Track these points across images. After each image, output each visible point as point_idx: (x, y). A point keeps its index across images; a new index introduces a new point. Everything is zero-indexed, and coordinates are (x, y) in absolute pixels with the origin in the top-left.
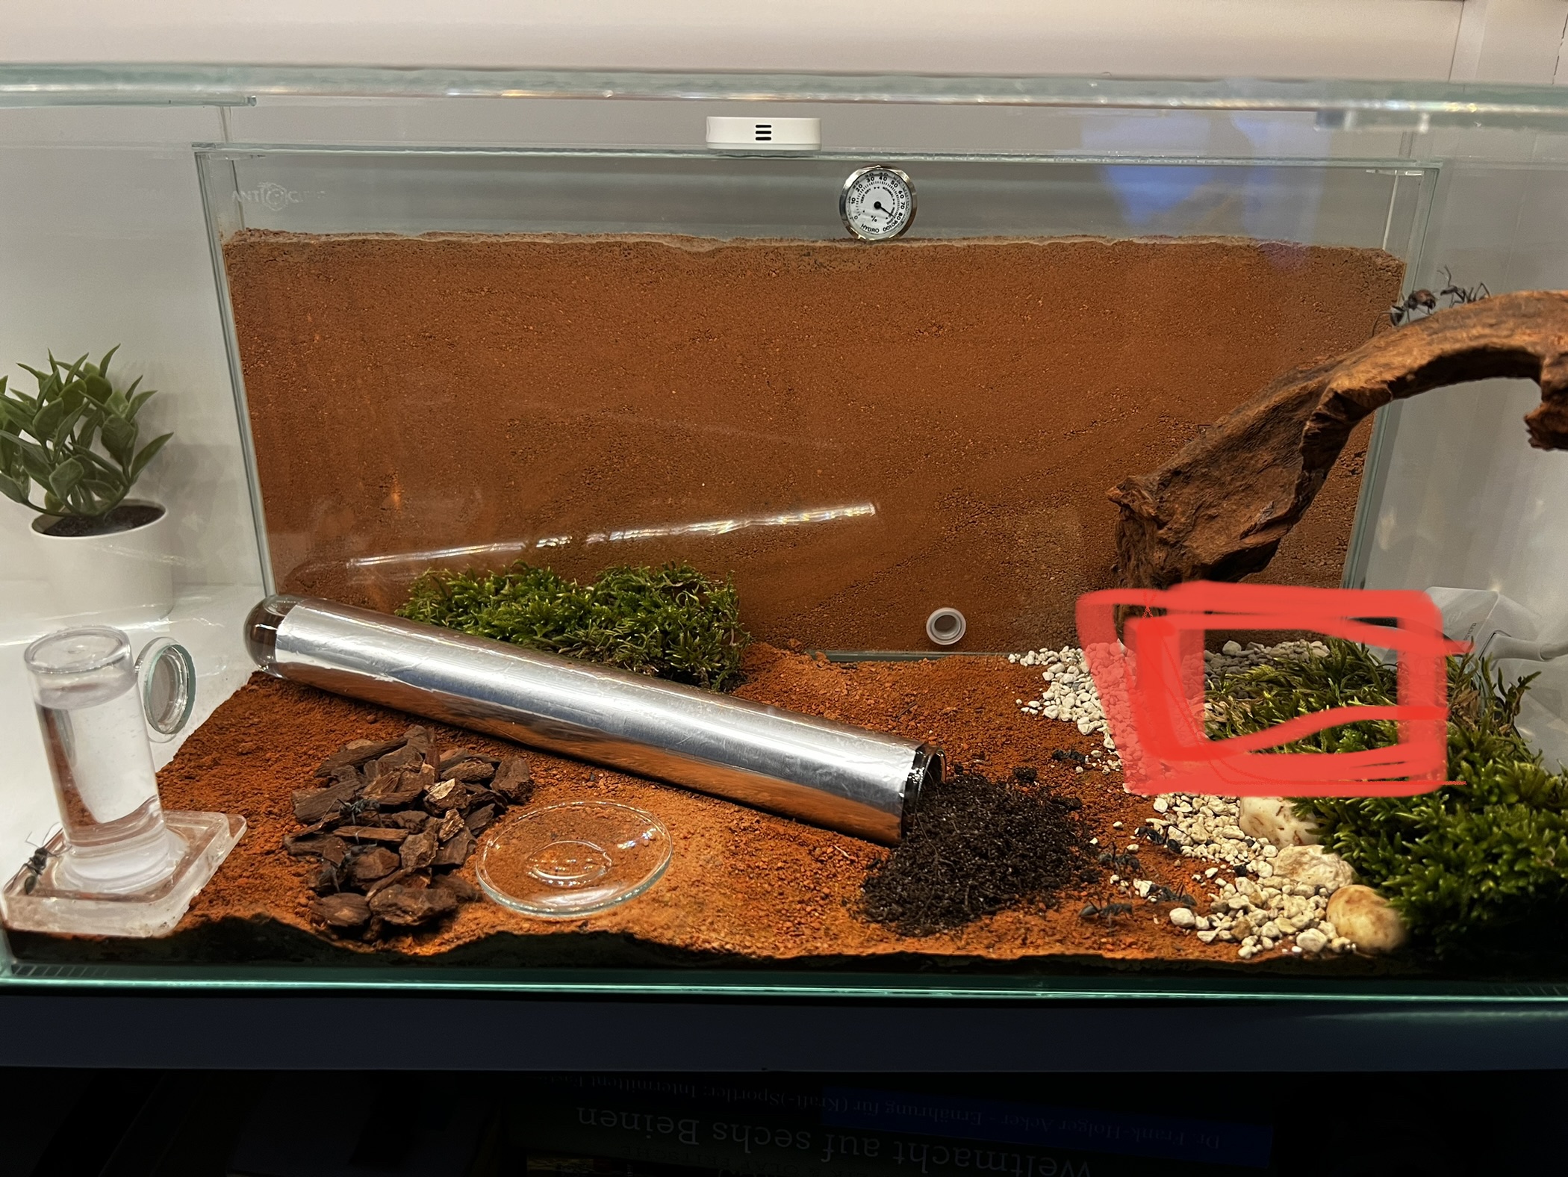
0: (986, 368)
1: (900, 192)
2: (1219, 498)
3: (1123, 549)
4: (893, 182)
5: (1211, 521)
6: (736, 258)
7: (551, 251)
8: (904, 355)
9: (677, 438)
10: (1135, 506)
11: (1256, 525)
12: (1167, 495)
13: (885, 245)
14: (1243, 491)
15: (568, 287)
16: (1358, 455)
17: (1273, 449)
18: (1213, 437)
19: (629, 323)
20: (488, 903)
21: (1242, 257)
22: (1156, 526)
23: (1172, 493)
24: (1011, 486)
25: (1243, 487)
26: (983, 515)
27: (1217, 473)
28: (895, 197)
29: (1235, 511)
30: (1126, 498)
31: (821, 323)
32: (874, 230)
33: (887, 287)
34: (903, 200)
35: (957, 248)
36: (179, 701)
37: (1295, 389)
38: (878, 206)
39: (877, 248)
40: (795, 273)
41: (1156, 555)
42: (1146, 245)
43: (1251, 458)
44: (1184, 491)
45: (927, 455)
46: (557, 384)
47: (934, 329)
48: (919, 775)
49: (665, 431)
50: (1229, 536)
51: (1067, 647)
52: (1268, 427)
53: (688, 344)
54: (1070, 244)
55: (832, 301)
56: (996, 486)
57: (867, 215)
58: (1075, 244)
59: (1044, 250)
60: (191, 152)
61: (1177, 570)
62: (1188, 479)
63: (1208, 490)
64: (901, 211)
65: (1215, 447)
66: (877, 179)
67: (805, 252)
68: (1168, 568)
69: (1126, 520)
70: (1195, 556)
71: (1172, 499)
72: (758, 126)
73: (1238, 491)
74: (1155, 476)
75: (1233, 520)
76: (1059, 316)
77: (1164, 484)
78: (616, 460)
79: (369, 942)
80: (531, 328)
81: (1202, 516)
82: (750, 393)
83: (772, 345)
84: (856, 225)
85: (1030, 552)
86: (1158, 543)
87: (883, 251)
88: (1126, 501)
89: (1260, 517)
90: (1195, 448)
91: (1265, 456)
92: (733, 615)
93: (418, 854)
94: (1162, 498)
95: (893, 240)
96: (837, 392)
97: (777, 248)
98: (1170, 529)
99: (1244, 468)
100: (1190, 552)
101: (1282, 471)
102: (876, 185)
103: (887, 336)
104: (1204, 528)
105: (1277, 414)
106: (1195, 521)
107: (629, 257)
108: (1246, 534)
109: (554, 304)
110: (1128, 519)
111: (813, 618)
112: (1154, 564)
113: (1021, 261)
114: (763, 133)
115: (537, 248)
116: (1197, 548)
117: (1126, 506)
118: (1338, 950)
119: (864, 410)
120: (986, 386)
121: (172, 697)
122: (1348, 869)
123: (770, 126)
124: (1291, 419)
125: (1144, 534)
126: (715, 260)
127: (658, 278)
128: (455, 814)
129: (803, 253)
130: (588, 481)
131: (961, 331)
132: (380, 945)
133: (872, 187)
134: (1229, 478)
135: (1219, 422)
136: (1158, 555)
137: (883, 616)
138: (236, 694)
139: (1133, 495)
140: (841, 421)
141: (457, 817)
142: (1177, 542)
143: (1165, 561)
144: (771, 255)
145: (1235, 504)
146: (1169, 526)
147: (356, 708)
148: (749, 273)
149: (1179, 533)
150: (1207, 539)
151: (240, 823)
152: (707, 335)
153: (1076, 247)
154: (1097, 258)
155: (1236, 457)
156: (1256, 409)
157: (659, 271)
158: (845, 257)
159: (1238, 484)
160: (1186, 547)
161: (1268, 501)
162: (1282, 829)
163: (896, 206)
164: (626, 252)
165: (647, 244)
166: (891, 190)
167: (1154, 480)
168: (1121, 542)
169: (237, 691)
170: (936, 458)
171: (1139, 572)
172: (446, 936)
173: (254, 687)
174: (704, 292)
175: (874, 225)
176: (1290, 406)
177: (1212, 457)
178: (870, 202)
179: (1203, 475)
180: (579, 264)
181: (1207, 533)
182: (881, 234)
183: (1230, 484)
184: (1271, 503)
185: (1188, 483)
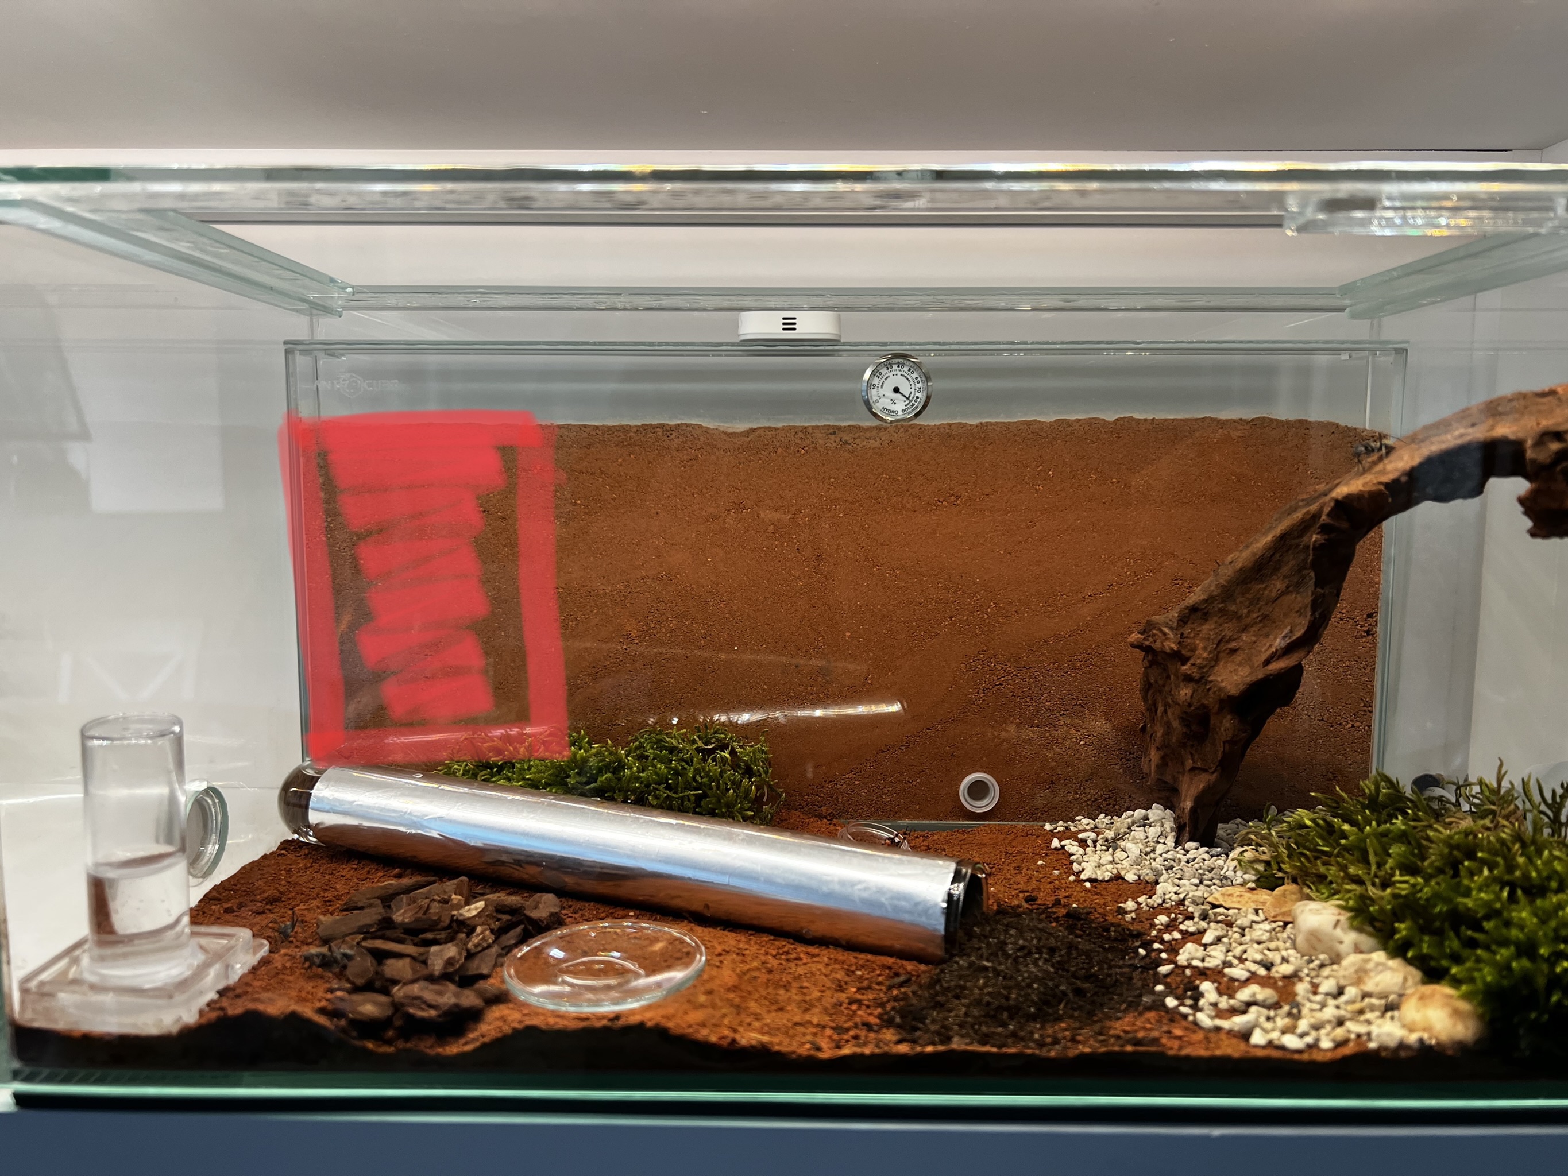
0: (1004, 535)
1: (916, 378)
2: (1238, 632)
3: (1150, 702)
4: (909, 370)
5: (1233, 655)
6: (768, 437)
7: (600, 433)
8: (925, 523)
9: (711, 603)
10: (1157, 646)
11: (1277, 650)
12: (1187, 631)
13: (904, 423)
14: (1260, 621)
15: (615, 464)
16: (1370, 616)
17: (1285, 577)
18: (1227, 573)
19: (669, 497)
20: (516, 1004)
21: (1236, 429)
22: (1179, 663)
23: (1193, 629)
24: (1034, 648)
25: (1259, 618)
26: (1010, 678)
27: (1233, 608)
28: (912, 383)
29: (1255, 642)
30: (1148, 640)
31: (847, 494)
32: (894, 412)
33: (907, 461)
34: (920, 385)
35: (971, 425)
36: (210, 847)
37: (1298, 515)
38: (896, 390)
39: (896, 426)
40: (822, 450)
41: (1182, 693)
42: (1146, 420)
43: (1265, 588)
44: (1204, 627)
45: (951, 618)
46: (601, 554)
47: (953, 499)
48: (959, 889)
49: (700, 597)
50: (1251, 667)
51: (1103, 815)
52: (1277, 556)
53: (724, 515)
54: (1075, 421)
55: (857, 475)
56: (1020, 648)
57: (887, 398)
58: (1080, 420)
59: (1051, 426)
60: (283, 348)
61: (1204, 706)
62: (1205, 616)
63: (1226, 625)
64: (918, 394)
65: (1228, 582)
66: (895, 367)
67: (831, 431)
68: (1196, 704)
69: (1150, 666)
70: (1220, 689)
71: (1192, 635)
72: (784, 319)
73: (1256, 623)
74: (1174, 614)
75: (1253, 651)
76: (1069, 485)
77: (1183, 620)
78: (653, 626)
79: (389, 1042)
80: (579, 502)
81: (1223, 650)
82: (782, 559)
83: (801, 515)
84: (877, 408)
85: (1058, 715)
86: (1183, 680)
87: (902, 429)
88: (1147, 643)
89: (1279, 642)
90: (1210, 586)
91: (1278, 585)
92: (766, 772)
93: (446, 957)
94: (1182, 634)
95: (910, 419)
96: (863, 558)
97: (806, 428)
98: (1193, 665)
99: (1259, 599)
100: (1215, 686)
101: (1296, 598)
102: (895, 373)
103: (908, 506)
104: (1226, 662)
105: (1284, 542)
106: (1217, 656)
107: (671, 437)
108: (1267, 662)
109: (601, 480)
110: (1152, 664)
111: (845, 786)
112: (1181, 703)
113: (1029, 437)
114: (789, 324)
115: (587, 430)
116: (1222, 681)
117: (1148, 650)
118: (1416, 1045)
119: (890, 574)
120: (1005, 551)
121: (204, 843)
122: (1415, 974)
123: (795, 319)
124: (1298, 546)
125: (1168, 677)
126: (749, 439)
127: (697, 456)
128: (486, 930)
129: (830, 431)
130: (625, 647)
131: (978, 500)
132: (401, 1044)
133: (891, 374)
134: (1245, 611)
135: (1229, 559)
136: (1185, 692)
137: (914, 783)
138: (265, 857)
139: (1154, 635)
140: (868, 585)
141: (488, 932)
142: (1202, 678)
143: (1192, 697)
144: (800, 435)
145: (1254, 635)
146: (1192, 661)
147: (384, 868)
148: (780, 450)
149: (1203, 668)
150: (1231, 672)
151: (262, 945)
152: (742, 506)
153: (1081, 423)
154: (1101, 432)
155: (1250, 589)
156: (1264, 541)
157: (698, 449)
158: (868, 435)
159: (1255, 615)
160: (1211, 682)
161: (1286, 627)
162: (1341, 942)
163: (913, 390)
164: (668, 434)
165: (687, 425)
166: (908, 377)
167: (1173, 616)
168: (1146, 696)
169: (266, 855)
170: (960, 620)
171: (1167, 717)
172: (471, 1036)
173: (283, 852)
174: (738, 468)
175: (893, 407)
176: (1296, 533)
177: (1227, 593)
178: (890, 385)
179: (1220, 610)
180: (626, 444)
181: (1231, 667)
182: (901, 415)
183: (1247, 616)
184: (1289, 628)
185: (1206, 620)
